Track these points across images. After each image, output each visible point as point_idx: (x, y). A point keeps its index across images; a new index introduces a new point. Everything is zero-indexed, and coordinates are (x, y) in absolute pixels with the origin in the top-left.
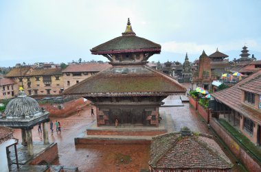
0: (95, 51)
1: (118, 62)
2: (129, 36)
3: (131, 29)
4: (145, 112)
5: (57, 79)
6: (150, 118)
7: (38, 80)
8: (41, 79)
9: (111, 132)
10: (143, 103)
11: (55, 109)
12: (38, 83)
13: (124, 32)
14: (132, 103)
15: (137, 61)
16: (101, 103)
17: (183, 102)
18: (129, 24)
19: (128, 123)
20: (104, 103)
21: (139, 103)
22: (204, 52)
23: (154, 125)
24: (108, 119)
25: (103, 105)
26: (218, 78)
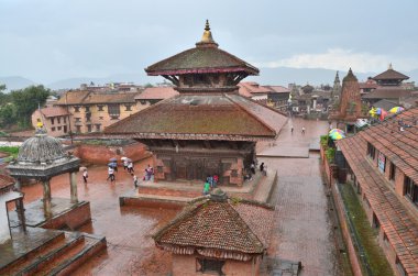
1: (188, 87)
2: (208, 47)
3: (210, 35)
4: (221, 165)
5: (128, 109)
6: (229, 173)
7: (101, 109)
8: (105, 109)
9: (171, 191)
10: (217, 151)
12: (101, 114)
13: (199, 41)
14: (203, 150)
15: (217, 86)
16: (159, 148)
18: (207, 29)
19: (198, 178)
20: (163, 149)
21: (213, 151)
23: (234, 185)
24: (169, 172)
25: (162, 151)
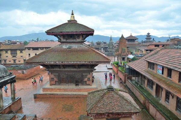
0: (49, 33)
1: (65, 40)
2: (72, 22)
3: (74, 17)
4: (83, 76)
5: (21, 52)
6: (86, 79)
7: (7, 52)
8: (9, 52)
9: (60, 89)
10: (81, 69)
11: (19, 73)
12: (7, 55)
13: (69, 20)
14: (75, 69)
15: (78, 40)
16: (52, 69)
17: (108, 69)
18: (73, 14)
19: (71, 83)
20: (54, 69)
21: (79, 69)
22: (122, 35)
23: (89, 85)
24: (57, 80)
25: (54, 71)
26: (132, 53)
